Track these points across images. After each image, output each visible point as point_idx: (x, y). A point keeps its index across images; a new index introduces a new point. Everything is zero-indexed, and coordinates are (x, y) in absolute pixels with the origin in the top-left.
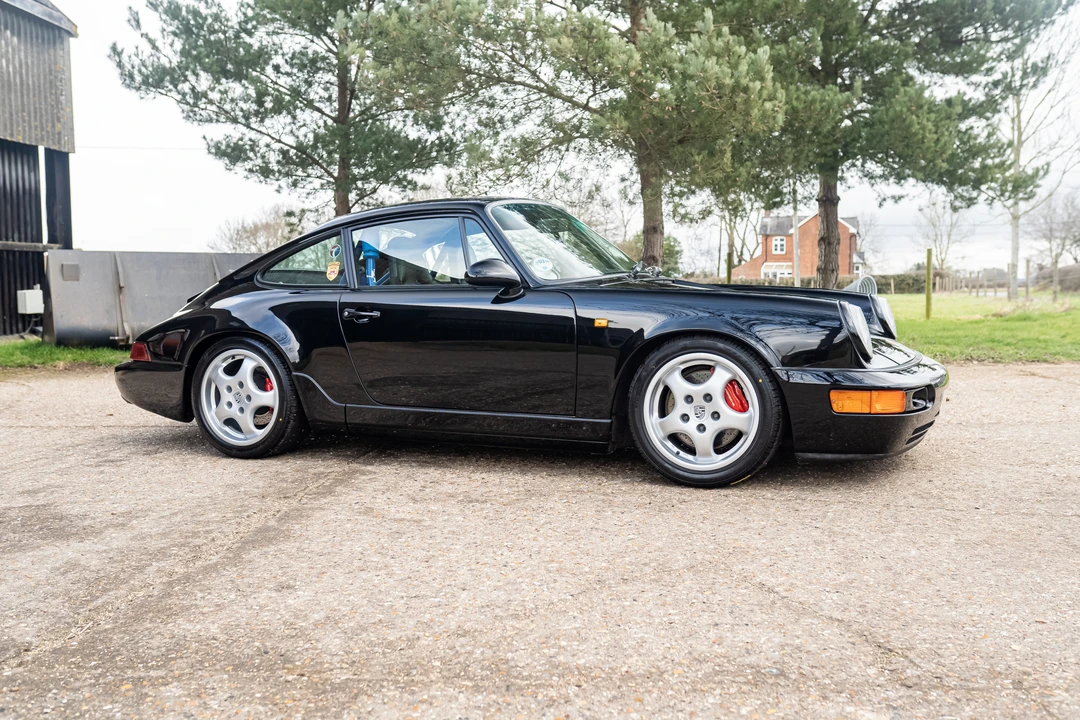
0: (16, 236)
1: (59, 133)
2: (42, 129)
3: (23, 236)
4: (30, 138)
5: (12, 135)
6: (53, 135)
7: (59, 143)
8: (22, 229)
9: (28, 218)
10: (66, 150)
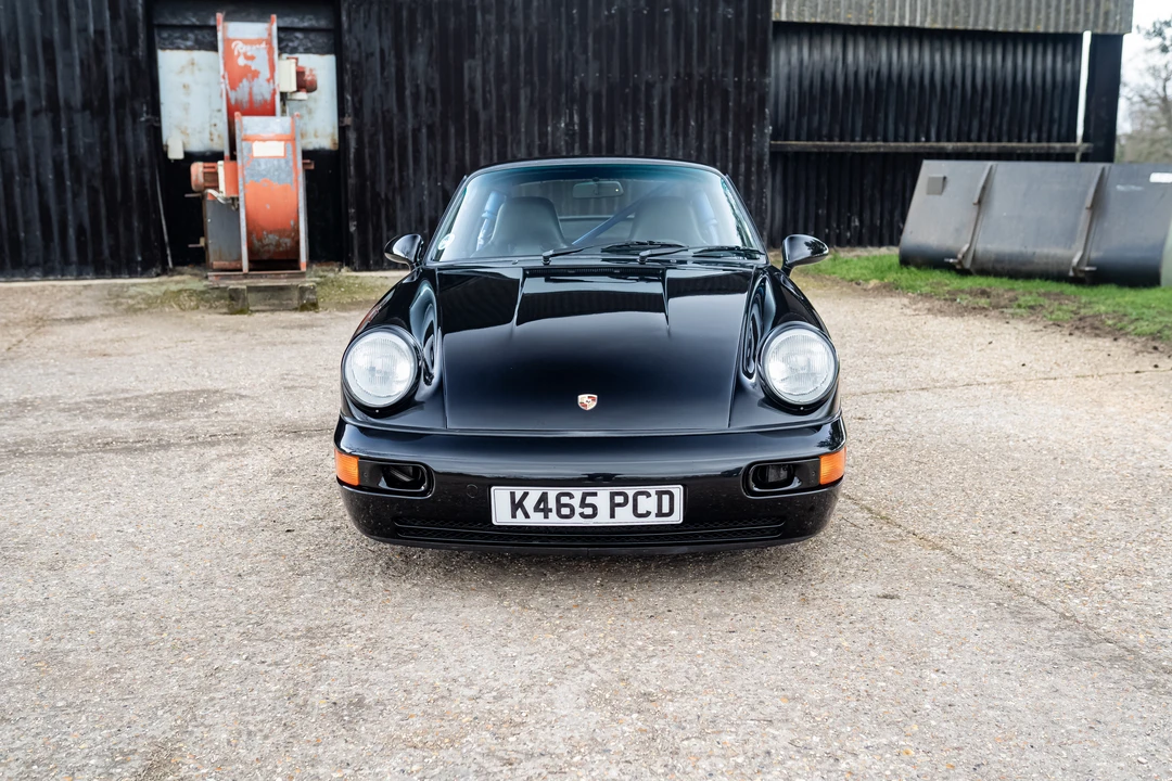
0: (1034, 136)
1: (1107, 14)
2: (1078, 11)
3: (1045, 135)
4: (1057, 24)
5: (1028, 25)
6: (1096, 16)
7: (1105, 24)
8: (1045, 128)
9: (1056, 114)
10: (1116, 32)
